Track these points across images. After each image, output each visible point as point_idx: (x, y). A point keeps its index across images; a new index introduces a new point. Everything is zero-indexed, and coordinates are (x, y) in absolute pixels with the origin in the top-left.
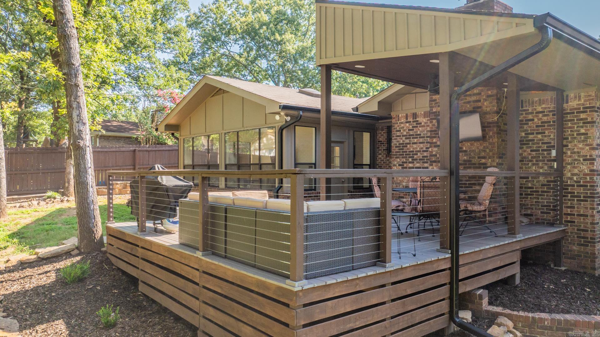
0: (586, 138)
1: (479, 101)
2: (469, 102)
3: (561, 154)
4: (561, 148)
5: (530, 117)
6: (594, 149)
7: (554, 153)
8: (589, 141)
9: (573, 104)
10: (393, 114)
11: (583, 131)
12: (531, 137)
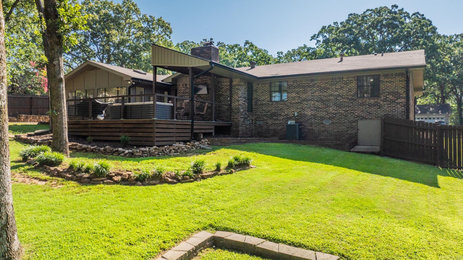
0: (237, 94)
1: (207, 80)
2: (203, 81)
3: (231, 99)
4: (231, 97)
5: (223, 87)
6: (239, 97)
7: (229, 99)
8: (238, 95)
9: (234, 83)
10: (178, 84)
11: (237, 92)
12: (223, 93)
